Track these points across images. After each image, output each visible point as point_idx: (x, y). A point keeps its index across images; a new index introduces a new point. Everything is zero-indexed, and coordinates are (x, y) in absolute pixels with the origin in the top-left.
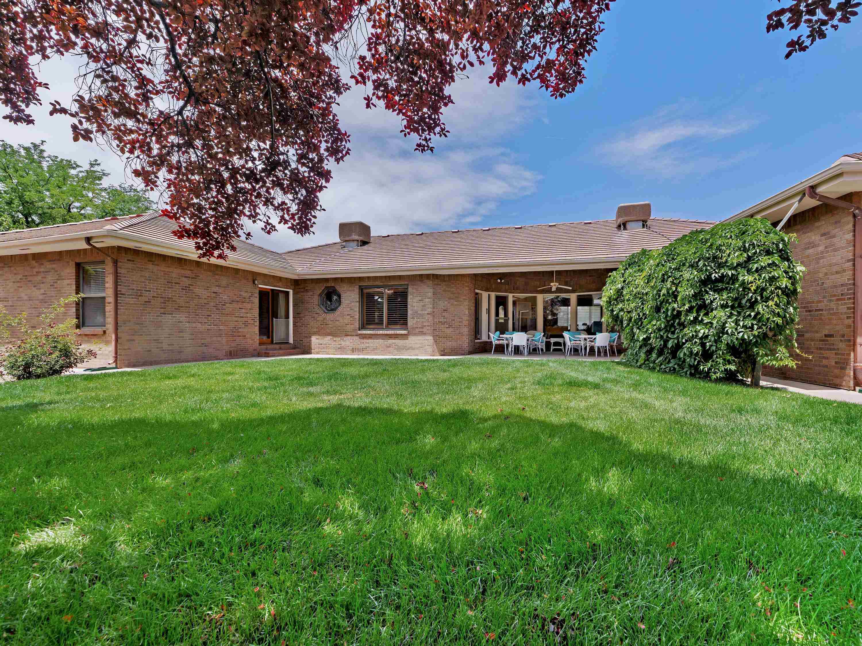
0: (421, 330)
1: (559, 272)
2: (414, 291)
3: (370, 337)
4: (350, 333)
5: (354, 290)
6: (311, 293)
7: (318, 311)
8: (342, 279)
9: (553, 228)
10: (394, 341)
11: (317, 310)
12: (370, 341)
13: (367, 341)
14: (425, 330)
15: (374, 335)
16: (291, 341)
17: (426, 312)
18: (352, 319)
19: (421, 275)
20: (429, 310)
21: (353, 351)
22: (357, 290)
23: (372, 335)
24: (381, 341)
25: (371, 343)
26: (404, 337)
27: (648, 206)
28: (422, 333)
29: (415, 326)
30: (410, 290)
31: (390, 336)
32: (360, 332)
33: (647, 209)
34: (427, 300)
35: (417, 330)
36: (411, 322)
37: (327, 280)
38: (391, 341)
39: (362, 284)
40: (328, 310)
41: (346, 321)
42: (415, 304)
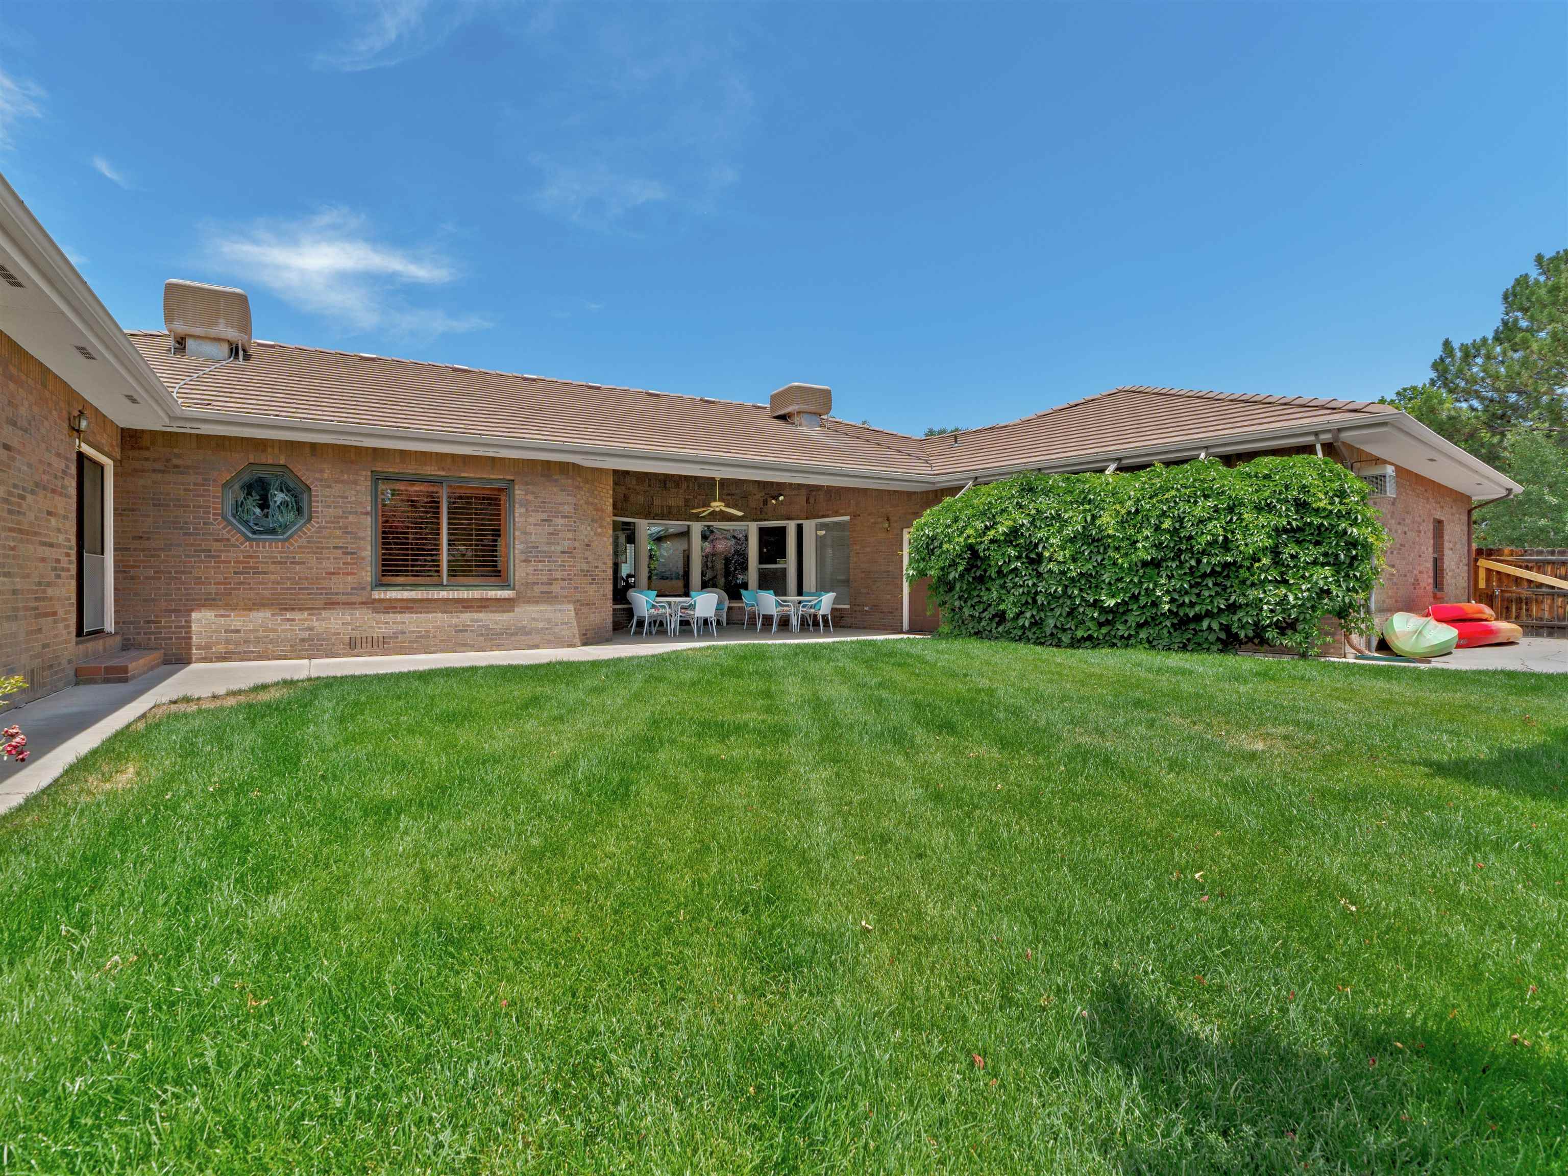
0: (545, 588)
1: (724, 482)
2: (530, 497)
3: (408, 606)
4: (341, 598)
5: (355, 483)
6: (199, 479)
7: (225, 534)
8: (314, 447)
9: (653, 399)
10: (475, 616)
11: (219, 528)
12: (406, 617)
13: (399, 617)
14: (555, 588)
15: (422, 600)
16: (109, 625)
17: (559, 548)
18: (349, 559)
19: (547, 464)
20: (566, 543)
21: (353, 646)
22: (365, 484)
23: (414, 601)
24: (440, 617)
25: (410, 622)
26: (506, 605)
27: (827, 394)
28: (548, 597)
29: (532, 579)
30: (519, 492)
31: (466, 605)
32: (378, 594)
33: (825, 398)
34: (560, 521)
35: (537, 589)
36: (519, 571)
37: (261, 445)
38: (467, 617)
39: (379, 467)
40: (254, 532)
41: (330, 565)
42: (530, 529)
